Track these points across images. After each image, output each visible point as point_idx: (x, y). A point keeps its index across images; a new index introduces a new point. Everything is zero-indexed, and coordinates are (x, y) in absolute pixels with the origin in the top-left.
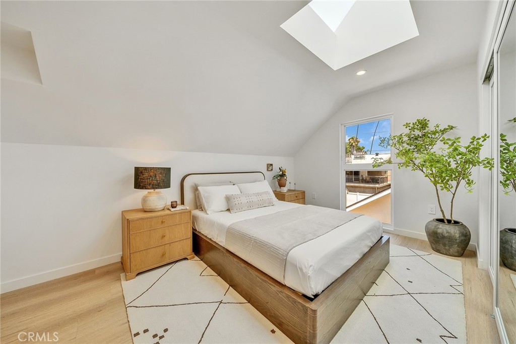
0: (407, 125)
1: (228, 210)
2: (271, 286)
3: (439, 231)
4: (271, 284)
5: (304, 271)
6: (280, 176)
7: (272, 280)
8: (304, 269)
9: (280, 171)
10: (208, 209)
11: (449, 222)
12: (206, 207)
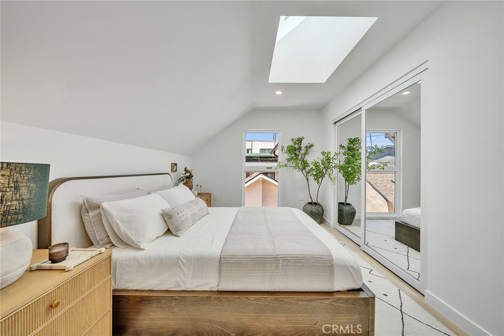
0: (292, 140)
1: (168, 232)
2: (322, 301)
3: (314, 210)
4: (321, 299)
5: (355, 267)
6: (187, 177)
7: (322, 294)
8: (353, 265)
9: (185, 172)
10: (140, 240)
11: (315, 204)
12: (132, 237)
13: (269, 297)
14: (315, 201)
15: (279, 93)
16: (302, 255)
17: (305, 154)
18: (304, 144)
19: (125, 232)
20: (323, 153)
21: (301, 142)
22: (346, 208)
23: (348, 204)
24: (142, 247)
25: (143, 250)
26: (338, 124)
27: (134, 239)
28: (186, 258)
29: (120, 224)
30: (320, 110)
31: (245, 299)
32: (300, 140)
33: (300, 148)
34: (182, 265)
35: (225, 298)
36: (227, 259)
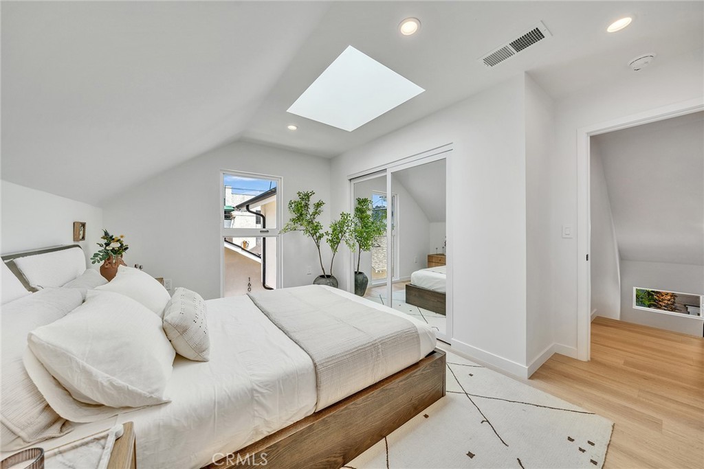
0: (299, 194)
2: (416, 374)
7: (413, 367)
9: (106, 241)
10: (155, 387)
11: (328, 276)
12: (134, 388)
13: (376, 392)
14: (328, 273)
15: (292, 128)
16: (394, 333)
17: (315, 213)
18: (313, 200)
19: (111, 384)
20: (343, 215)
21: (308, 198)
22: (360, 277)
23: (360, 273)
24: (164, 399)
25: (166, 403)
26: (353, 182)
27: (140, 391)
28: (266, 385)
29: (94, 370)
30: (330, 160)
31: (352, 407)
32: (307, 196)
33: (307, 205)
34: (261, 398)
35: (331, 416)
36: (325, 365)
